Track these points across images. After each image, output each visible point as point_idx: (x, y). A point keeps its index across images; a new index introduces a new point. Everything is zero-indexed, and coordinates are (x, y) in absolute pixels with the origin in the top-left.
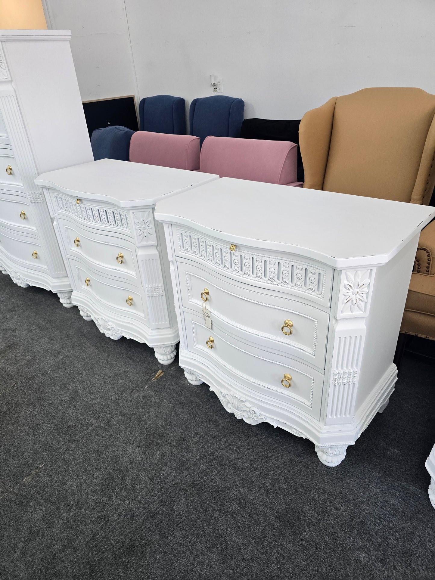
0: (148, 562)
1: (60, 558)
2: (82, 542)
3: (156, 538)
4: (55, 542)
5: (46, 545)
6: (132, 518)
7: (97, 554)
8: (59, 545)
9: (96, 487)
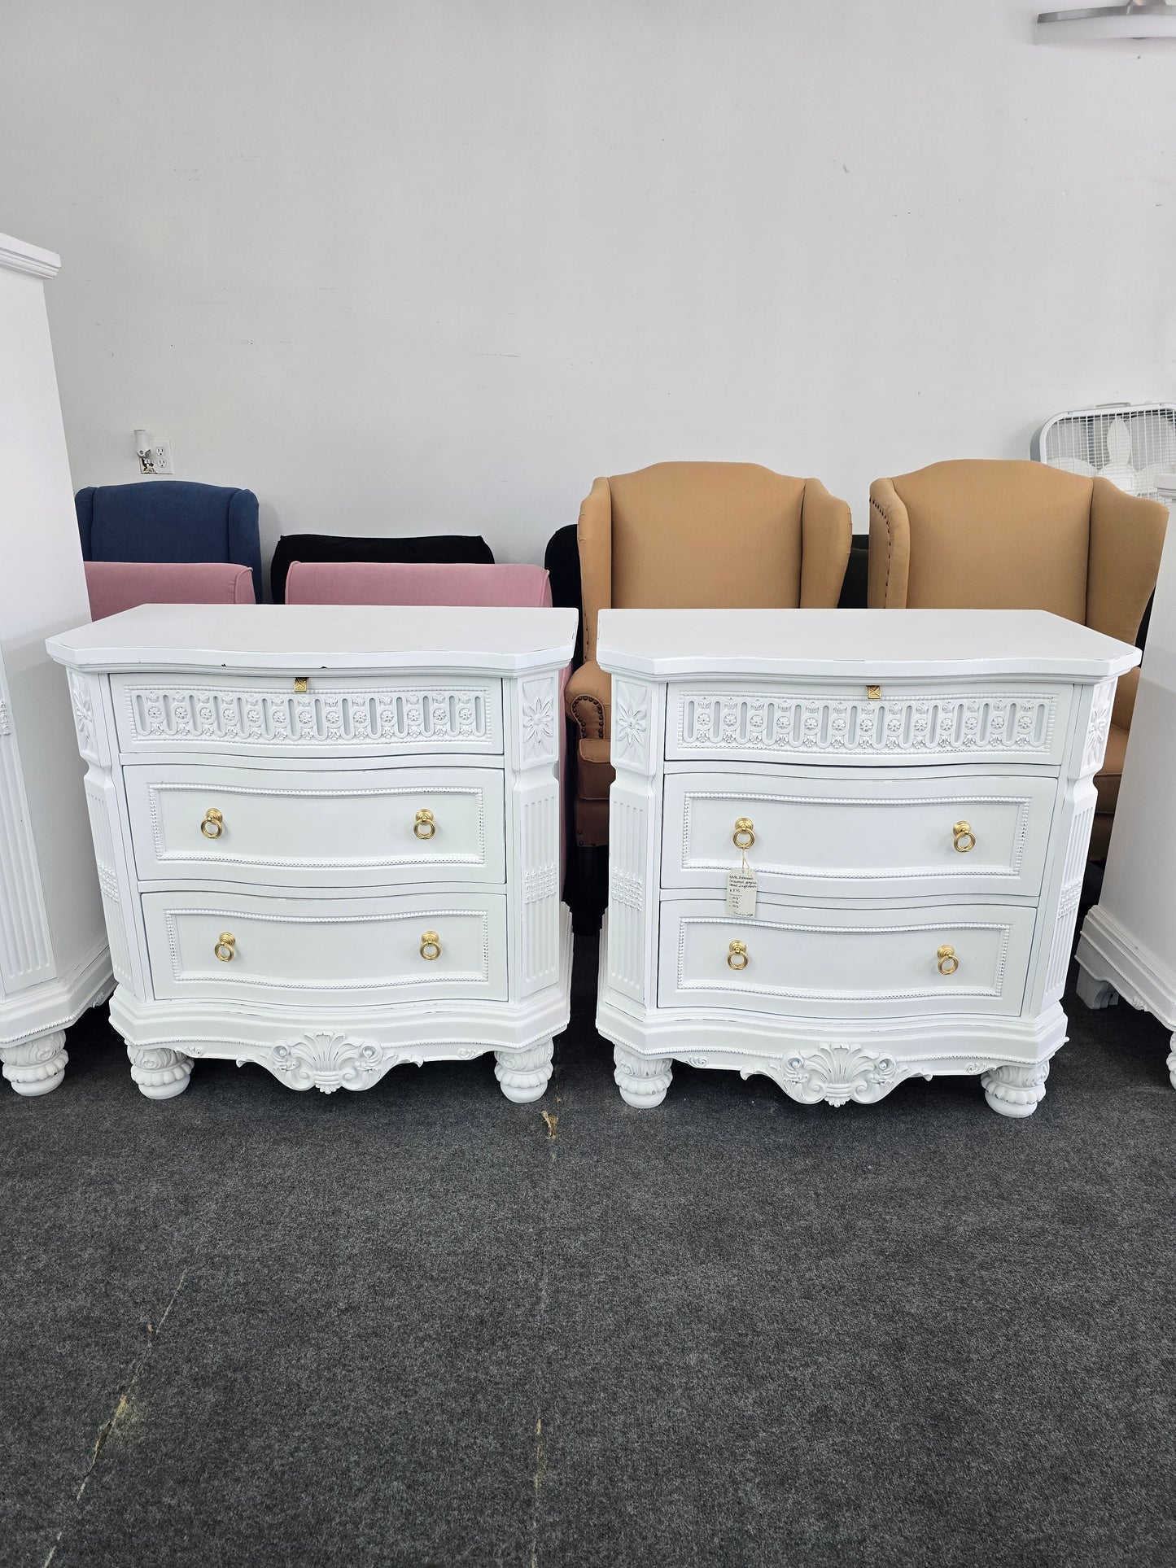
0: (995, 1417)
1: (849, 1541)
2: (844, 1482)
3: (953, 1374)
4: (796, 1528)
5: (787, 1547)
6: (871, 1377)
7: (901, 1476)
8: (811, 1526)
9: (727, 1381)
